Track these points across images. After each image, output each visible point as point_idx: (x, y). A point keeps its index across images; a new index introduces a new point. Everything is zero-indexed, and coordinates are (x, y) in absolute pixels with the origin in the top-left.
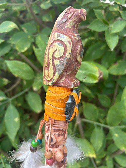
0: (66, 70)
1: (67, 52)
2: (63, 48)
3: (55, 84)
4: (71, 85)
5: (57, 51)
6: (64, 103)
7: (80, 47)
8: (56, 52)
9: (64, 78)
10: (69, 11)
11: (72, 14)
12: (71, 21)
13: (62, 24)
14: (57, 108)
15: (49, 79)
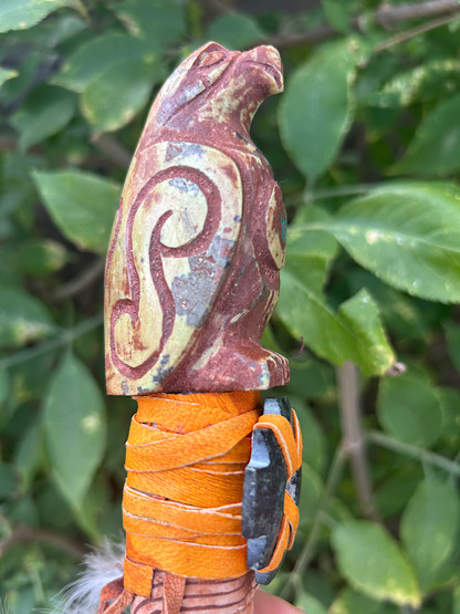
0: (225, 302)
1: (223, 215)
2: (202, 200)
3: (175, 383)
4: (258, 374)
5: (175, 215)
6: (229, 477)
7: (276, 198)
8: (169, 221)
9: (218, 342)
10: (211, 56)
11: (223, 66)
12: (222, 92)
13: (183, 106)
14: (194, 510)
15: (139, 359)
